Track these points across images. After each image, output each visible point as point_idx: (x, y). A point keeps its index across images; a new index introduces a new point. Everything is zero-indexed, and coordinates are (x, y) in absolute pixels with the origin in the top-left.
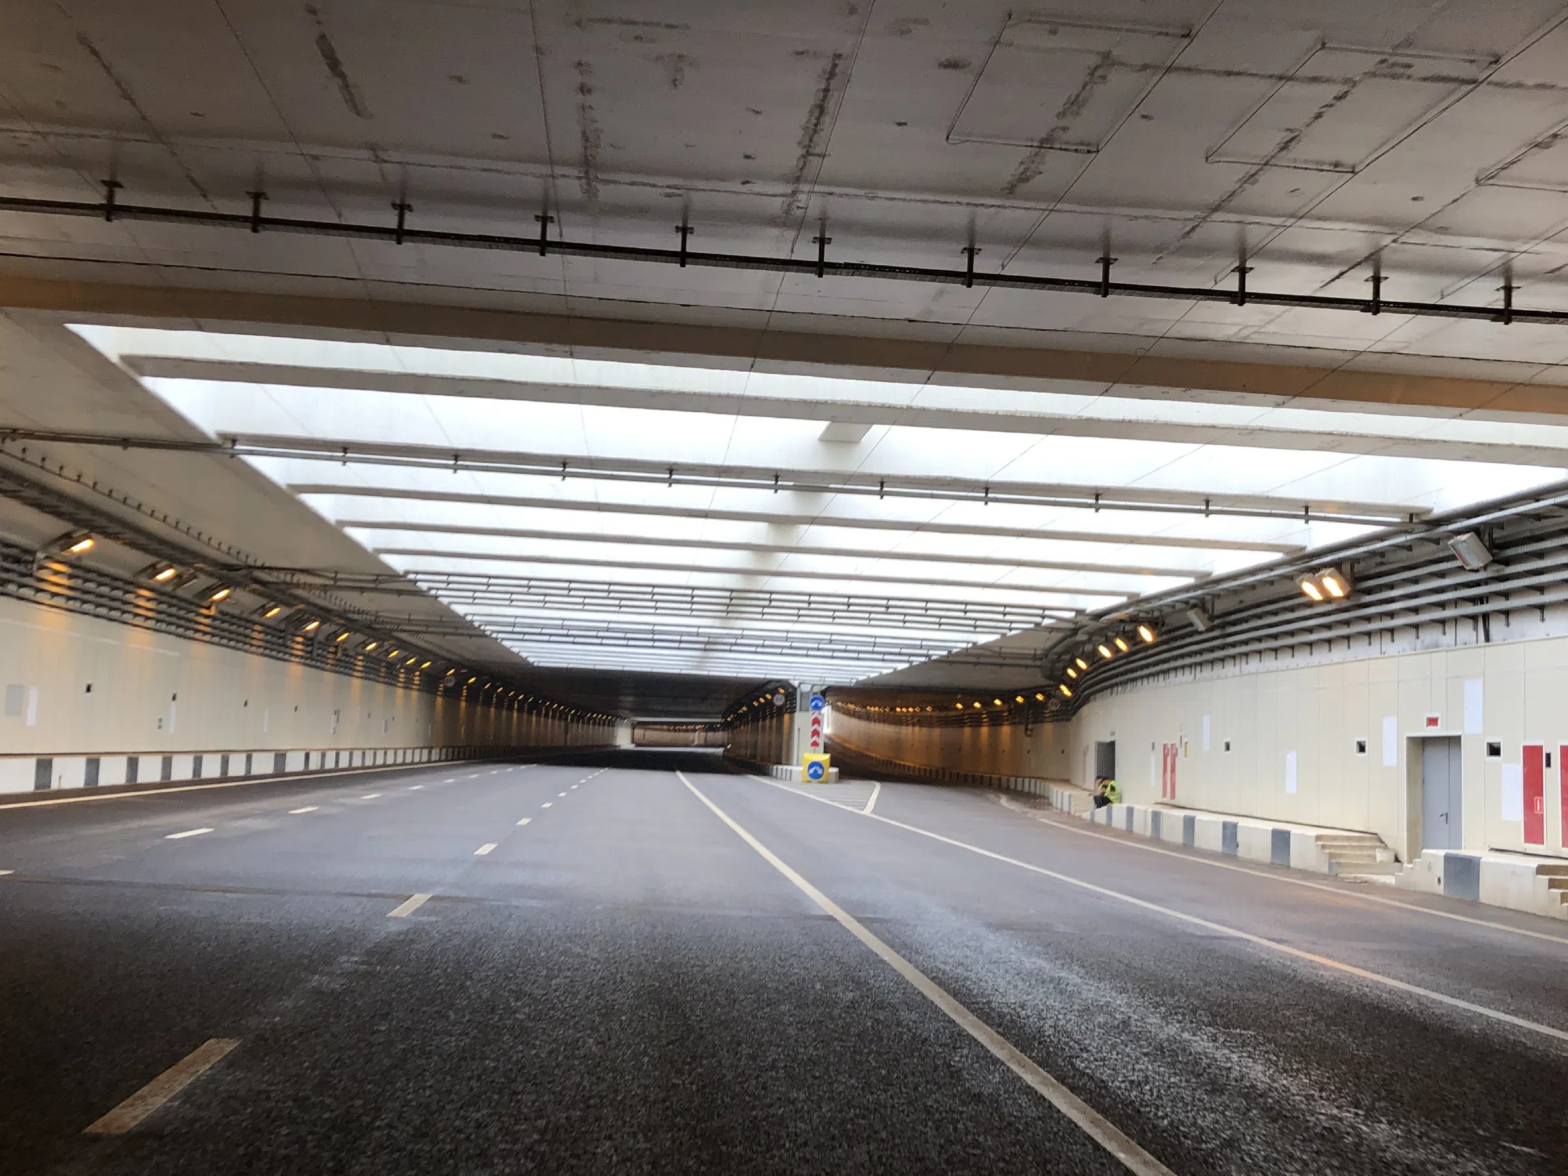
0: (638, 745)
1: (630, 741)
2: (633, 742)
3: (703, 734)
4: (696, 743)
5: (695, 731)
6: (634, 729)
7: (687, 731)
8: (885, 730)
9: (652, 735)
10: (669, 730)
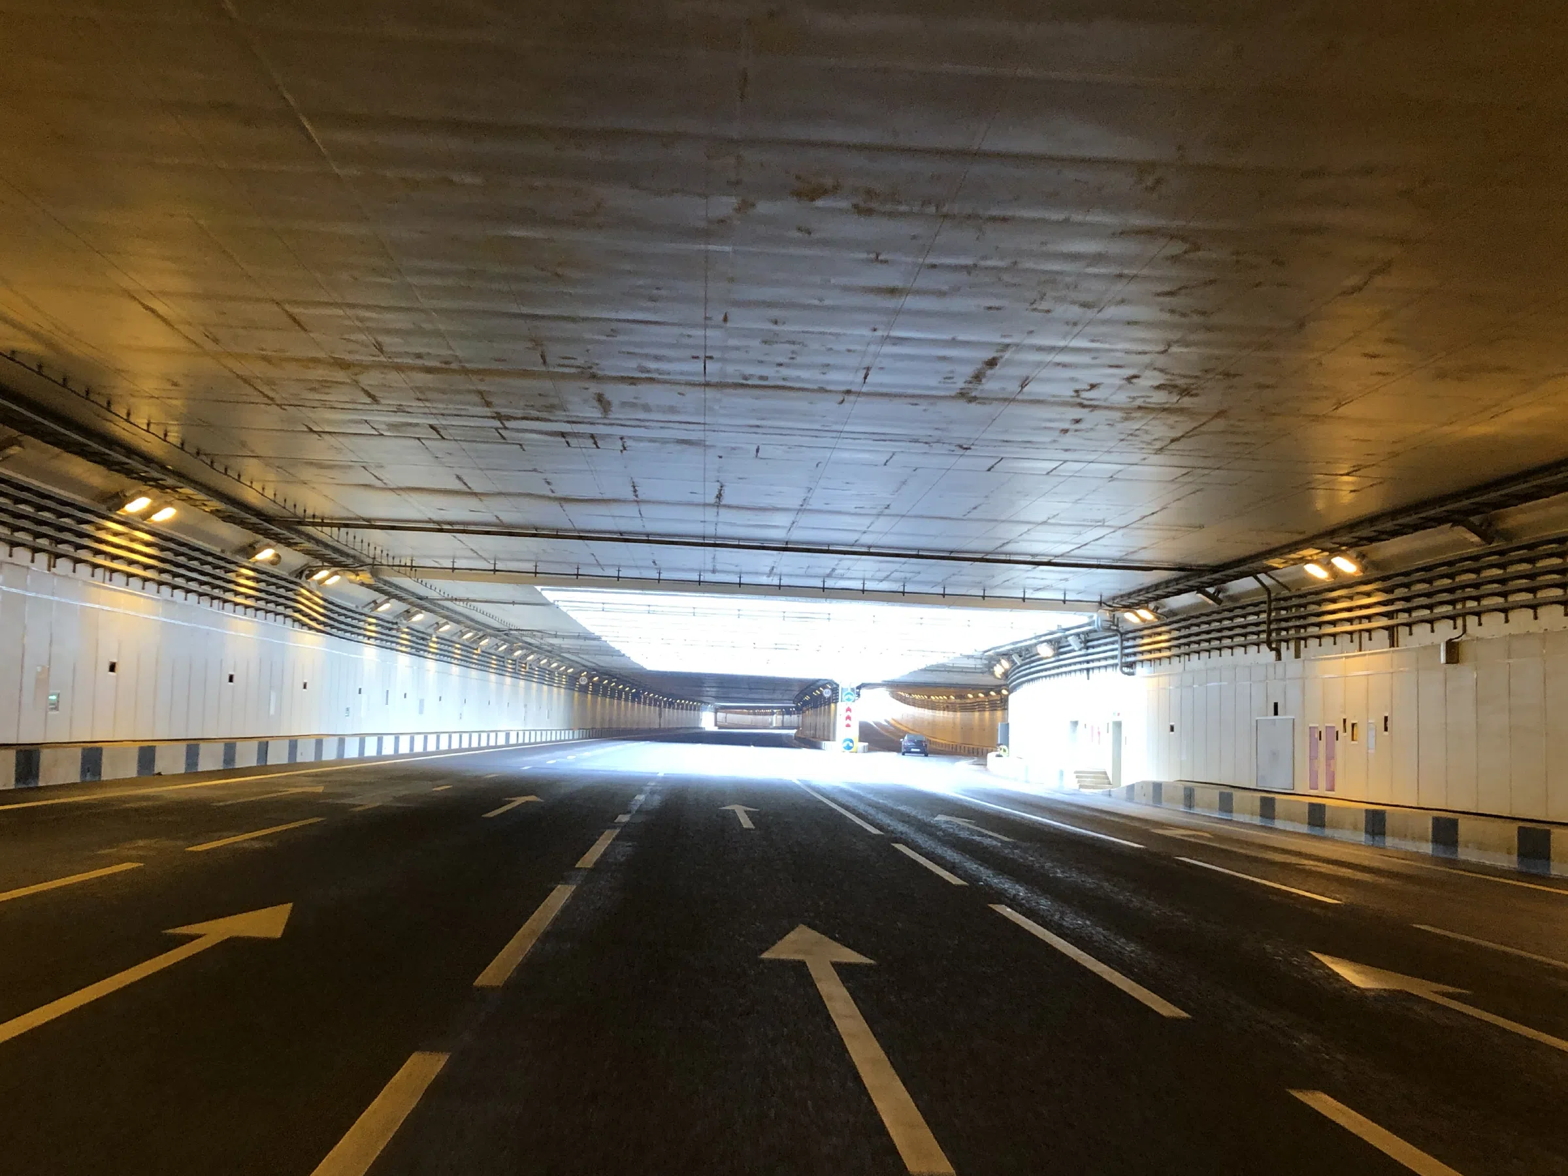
0: (720, 727)
1: (713, 724)
2: (716, 725)
3: (780, 717)
4: (774, 725)
5: (772, 714)
6: (716, 713)
7: (766, 714)
8: (926, 714)
9: (733, 718)
10: (749, 714)
